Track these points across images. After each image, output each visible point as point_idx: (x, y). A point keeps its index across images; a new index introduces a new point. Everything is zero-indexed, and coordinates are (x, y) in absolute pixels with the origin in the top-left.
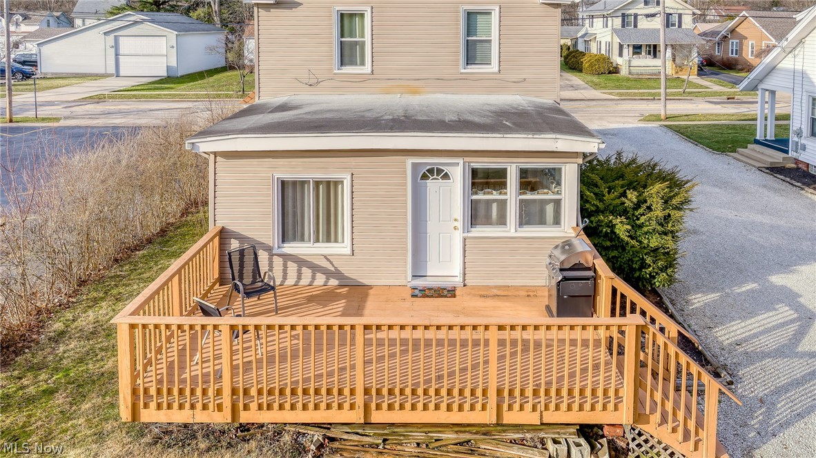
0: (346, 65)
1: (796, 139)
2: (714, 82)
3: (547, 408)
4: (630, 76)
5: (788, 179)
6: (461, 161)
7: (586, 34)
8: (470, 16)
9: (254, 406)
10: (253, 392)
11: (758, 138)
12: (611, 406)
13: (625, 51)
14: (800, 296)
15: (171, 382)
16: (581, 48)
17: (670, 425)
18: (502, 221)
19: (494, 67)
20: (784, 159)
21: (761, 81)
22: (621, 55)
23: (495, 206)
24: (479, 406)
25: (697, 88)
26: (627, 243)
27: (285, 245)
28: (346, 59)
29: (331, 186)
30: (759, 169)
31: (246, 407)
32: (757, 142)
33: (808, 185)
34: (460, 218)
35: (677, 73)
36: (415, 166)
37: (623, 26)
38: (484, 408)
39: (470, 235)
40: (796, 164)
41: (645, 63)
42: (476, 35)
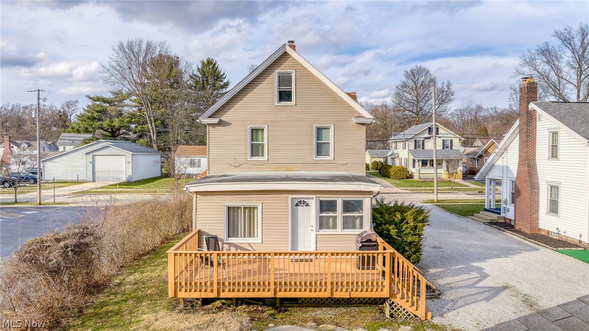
0: (254, 156)
1: (504, 206)
2: (472, 183)
3: (352, 290)
4: (420, 180)
5: (498, 227)
6: (314, 196)
7: (392, 154)
8: (319, 130)
9: (227, 290)
10: (227, 284)
11: (486, 208)
12: (380, 289)
13: (417, 164)
14: (483, 269)
15: (191, 280)
16: (390, 163)
17: (406, 300)
18: (335, 227)
19: (331, 157)
20: (498, 217)
21: (487, 174)
22: (414, 167)
23: (331, 219)
24: (323, 290)
25: (461, 186)
26: (396, 239)
27: (230, 239)
28: (254, 153)
29: (251, 209)
30: (484, 223)
31: (223, 291)
32: (486, 210)
33: (508, 229)
34: (314, 226)
35: (449, 178)
36: (292, 199)
37: (415, 148)
38: (325, 290)
39: (319, 233)
40: (505, 220)
41: (429, 171)
42: (322, 140)
